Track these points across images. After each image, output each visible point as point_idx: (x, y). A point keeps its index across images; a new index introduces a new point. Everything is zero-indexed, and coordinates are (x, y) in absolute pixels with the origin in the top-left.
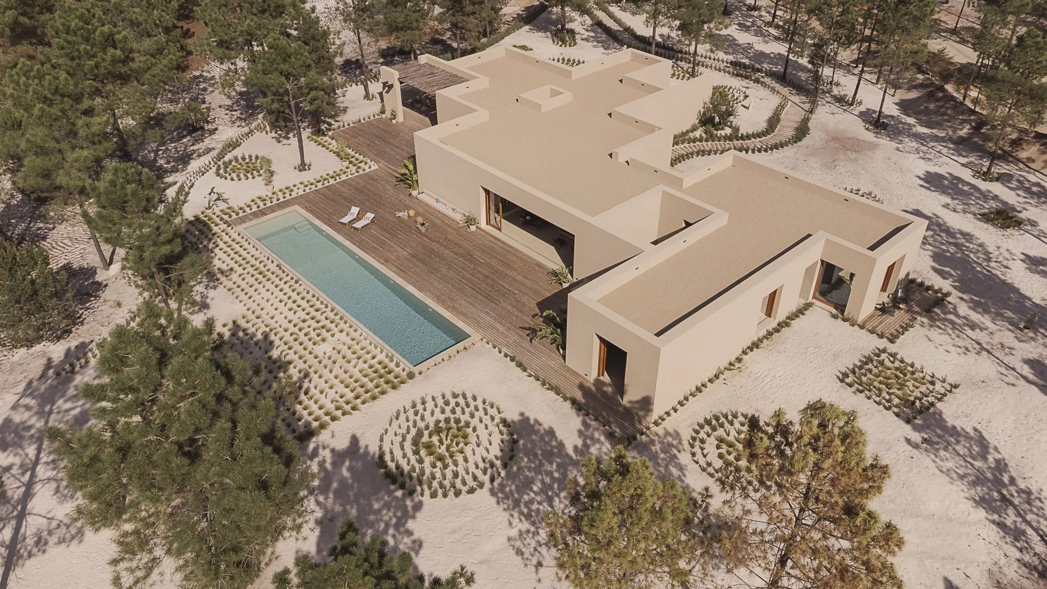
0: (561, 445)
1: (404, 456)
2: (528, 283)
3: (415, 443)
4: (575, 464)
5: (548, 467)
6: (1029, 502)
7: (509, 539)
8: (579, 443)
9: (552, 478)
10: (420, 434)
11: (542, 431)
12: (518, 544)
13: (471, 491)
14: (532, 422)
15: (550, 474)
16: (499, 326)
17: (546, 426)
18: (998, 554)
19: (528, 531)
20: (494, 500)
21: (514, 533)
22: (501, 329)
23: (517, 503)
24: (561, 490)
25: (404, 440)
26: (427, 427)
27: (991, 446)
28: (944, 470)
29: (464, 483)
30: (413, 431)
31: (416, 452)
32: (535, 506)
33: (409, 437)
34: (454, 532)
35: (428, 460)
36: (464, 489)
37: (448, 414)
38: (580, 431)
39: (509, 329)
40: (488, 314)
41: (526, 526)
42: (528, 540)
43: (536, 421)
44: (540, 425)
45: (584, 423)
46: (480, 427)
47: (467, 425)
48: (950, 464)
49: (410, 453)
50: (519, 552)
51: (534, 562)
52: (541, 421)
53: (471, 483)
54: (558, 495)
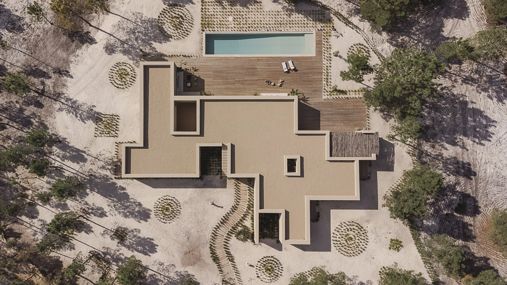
0: (155, 41)
1: (179, 11)
2: (215, 87)
3: (181, 17)
4: (149, 40)
5: (152, 34)
6: (68, 110)
7: (143, 14)
8: (153, 46)
9: (149, 33)
10: (183, 19)
11: (162, 41)
12: (141, 15)
13: (159, 17)
14: (167, 41)
15: (151, 33)
16: (204, 64)
17: (163, 43)
18: (68, 93)
19: (142, 18)
20: (154, 18)
21: (144, 16)
22: (202, 64)
23: (149, 21)
24: (145, 32)
25: (184, 14)
26: (183, 22)
27: (80, 120)
28: (85, 104)
29: (162, 17)
30: (185, 18)
31: (178, 14)
32: (146, 24)
33: (184, 16)
34: (153, 7)
35: (174, 15)
36: (161, 16)
37: (184, 29)
38: (155, 49)
39: (200, 65)
40: (211, 66)
41: (143, 19)
42: (140, 16)
43: (166, 42)
44: (164, 42)
45: (157, 51)
46: (174, 32)
47: (177, 30)
48: (85, 107)
49: (180, 13)
50: (139, 13)
51: (135, 14)
52: (165, 43)
53: (161, 18)
54: (144, 30)
